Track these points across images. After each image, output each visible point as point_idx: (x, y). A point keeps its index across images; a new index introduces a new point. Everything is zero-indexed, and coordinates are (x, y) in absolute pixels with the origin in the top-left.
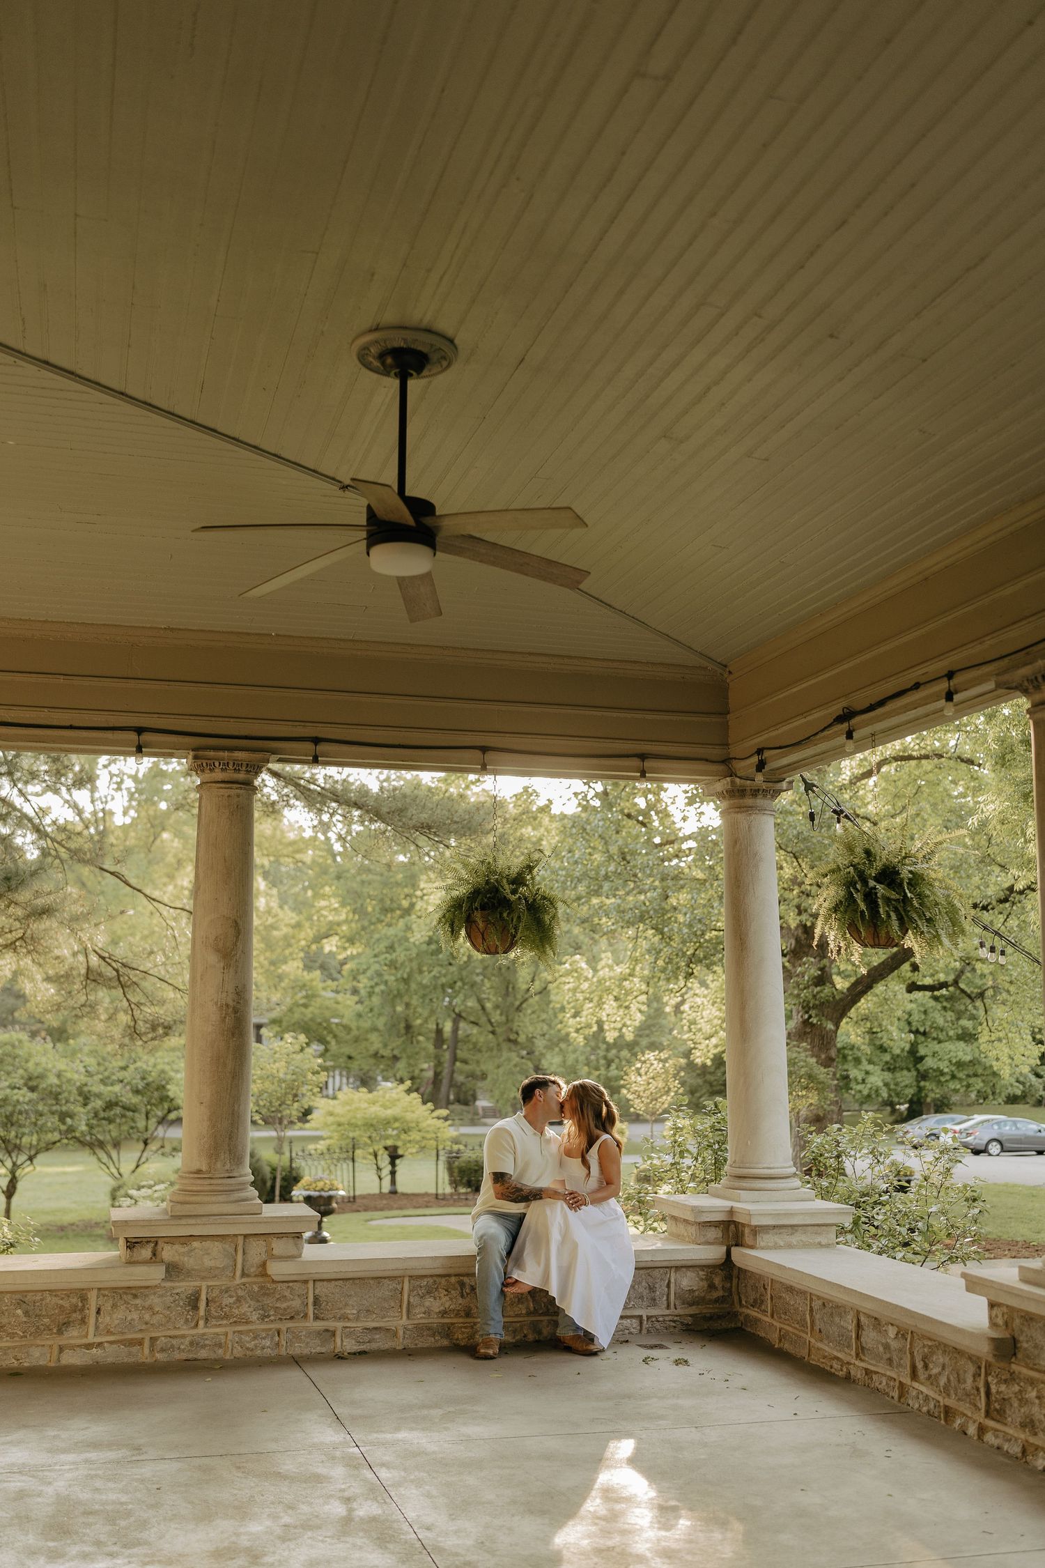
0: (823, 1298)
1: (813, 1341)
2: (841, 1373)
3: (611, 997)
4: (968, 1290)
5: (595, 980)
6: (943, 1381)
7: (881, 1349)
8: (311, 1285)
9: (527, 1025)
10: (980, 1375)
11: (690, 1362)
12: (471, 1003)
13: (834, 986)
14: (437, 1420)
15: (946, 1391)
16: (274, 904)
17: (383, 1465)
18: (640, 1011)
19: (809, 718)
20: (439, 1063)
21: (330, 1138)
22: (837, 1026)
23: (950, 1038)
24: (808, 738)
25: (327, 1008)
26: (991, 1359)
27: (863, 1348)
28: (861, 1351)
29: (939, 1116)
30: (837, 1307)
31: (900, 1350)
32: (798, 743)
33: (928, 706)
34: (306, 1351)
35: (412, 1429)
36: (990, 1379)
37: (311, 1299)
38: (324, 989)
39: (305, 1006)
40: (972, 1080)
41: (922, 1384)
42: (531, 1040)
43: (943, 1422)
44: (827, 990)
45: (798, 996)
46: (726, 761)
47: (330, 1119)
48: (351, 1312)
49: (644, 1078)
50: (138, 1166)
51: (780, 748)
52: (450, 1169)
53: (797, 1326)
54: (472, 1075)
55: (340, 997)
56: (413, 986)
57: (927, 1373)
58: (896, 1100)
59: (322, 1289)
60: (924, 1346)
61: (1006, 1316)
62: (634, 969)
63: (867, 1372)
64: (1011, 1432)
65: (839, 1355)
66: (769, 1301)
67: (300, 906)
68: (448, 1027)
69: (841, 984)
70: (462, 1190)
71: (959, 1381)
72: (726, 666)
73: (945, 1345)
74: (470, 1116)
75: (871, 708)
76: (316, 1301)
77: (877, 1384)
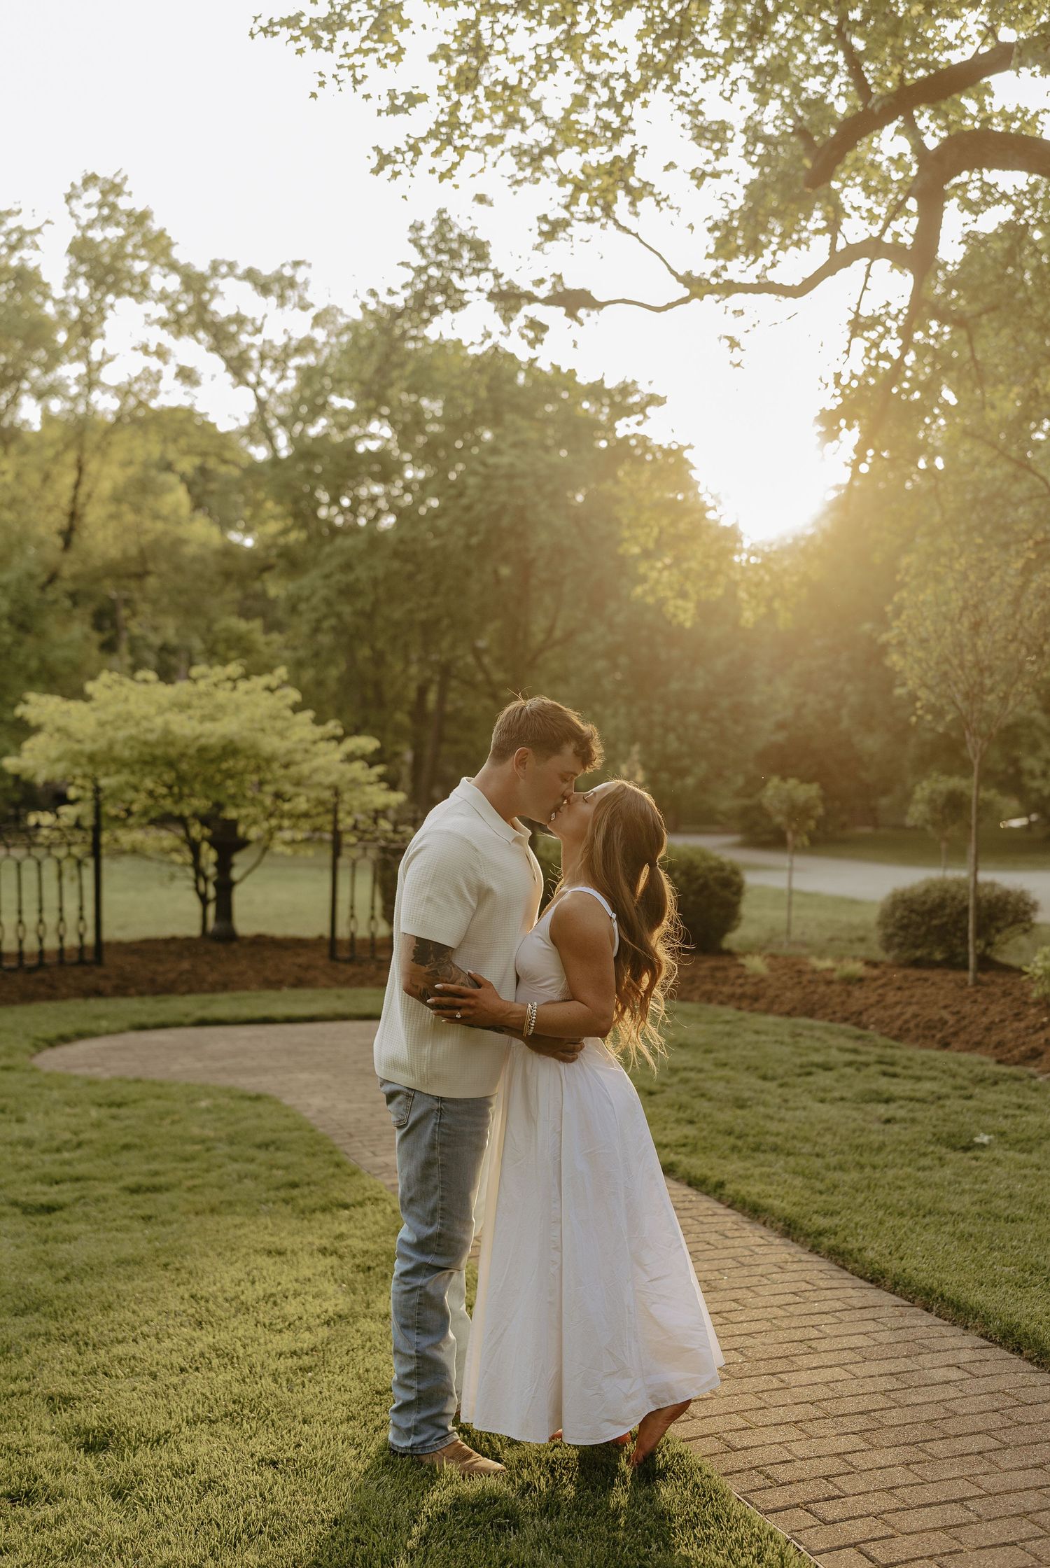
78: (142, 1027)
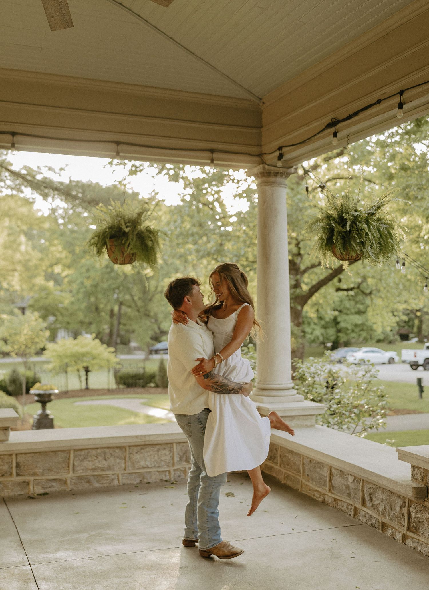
0: (311, 458)
1: (304, 481)
2: (319, 500)
4: (399, 459)
6: (381, 508)
7: (344, 488)
8: (14, 457)
10: (405, 507)
11: (235, 495)
12: (127, 297)
13: (302, 289)
14: (83, 542)
15: (383, 514)
16: (29, 249)
17: (44, 579)
19: (311, 126)
20: (112, 326)
21: (55, 362)
22: (303, 307)
23: (352, 314)
24: (309, 138)
25: (57, 299)
26: (413, 499)
27: (333, 487)
28: (332, 488)
29: (346, 349)
30: (319, 463)
31: (355, 489)
32: (304, 142)
33: (385, 114)
34: (12, 494)
35: (67, 549)
36: (411, 509)
37: (14, 465)
38: (55, 290)
39: (46, 298)
40: (362, 333)
41: (368, 508)
42: (156, 315)
43: (380, 531)
44: (298, 290)
46: (260, 155)
47: (55, 354)
48: (39, 471)
51: (293, 145)
52: (116, 377)
53: (295, 472)
54: (128, 331)
55: (63, 294)
56: (99, 289)
57: (372, 503)
58: (326, 341)
59: (20, 459)
60: (370, 488)
61: (422, 475)
63: (335, 500)
64: (423, 540)
65: (319, 489)
66: (279, 458)
67: (43, 250)
68: (116, 308)
69: (305, 288)
70: (121, 386)
71: (391, 509)
72: (261, 99)
73: (383, 489)
74: (127, 350)
75: (350, 117)
76: (18, 466)
77: (341, 507)
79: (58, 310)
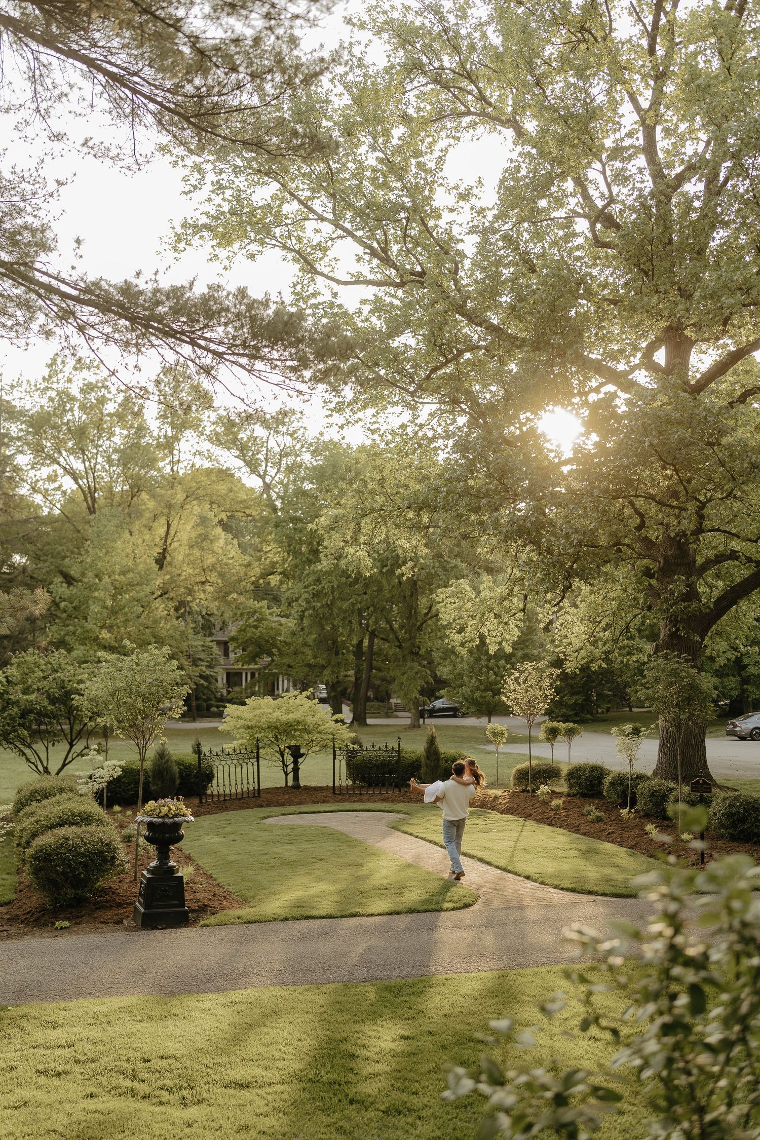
3: (492, 615)
5: (478, 600)
9: (426, 642)
12: (382, 624)
13: (701, 601)
18: (517, 626)
20: (358, 671)
21: (242, 738)
22: (703, 638)
25: (272, 628)
38: (271, 614)
39: (256, 627)
42: (429, 652)
44: (694, 605)
45: (667, 610)
49: (523, 686)
50: (64, 765)
52: (350, 766)
54: (383, 679)
55: (283, 620)
56: (336, 611)
62: (512, 591)
68: (365, 643)
70: (358, 785)
74: (385, 710)
78: (284, 815)
79: (274, 645)
